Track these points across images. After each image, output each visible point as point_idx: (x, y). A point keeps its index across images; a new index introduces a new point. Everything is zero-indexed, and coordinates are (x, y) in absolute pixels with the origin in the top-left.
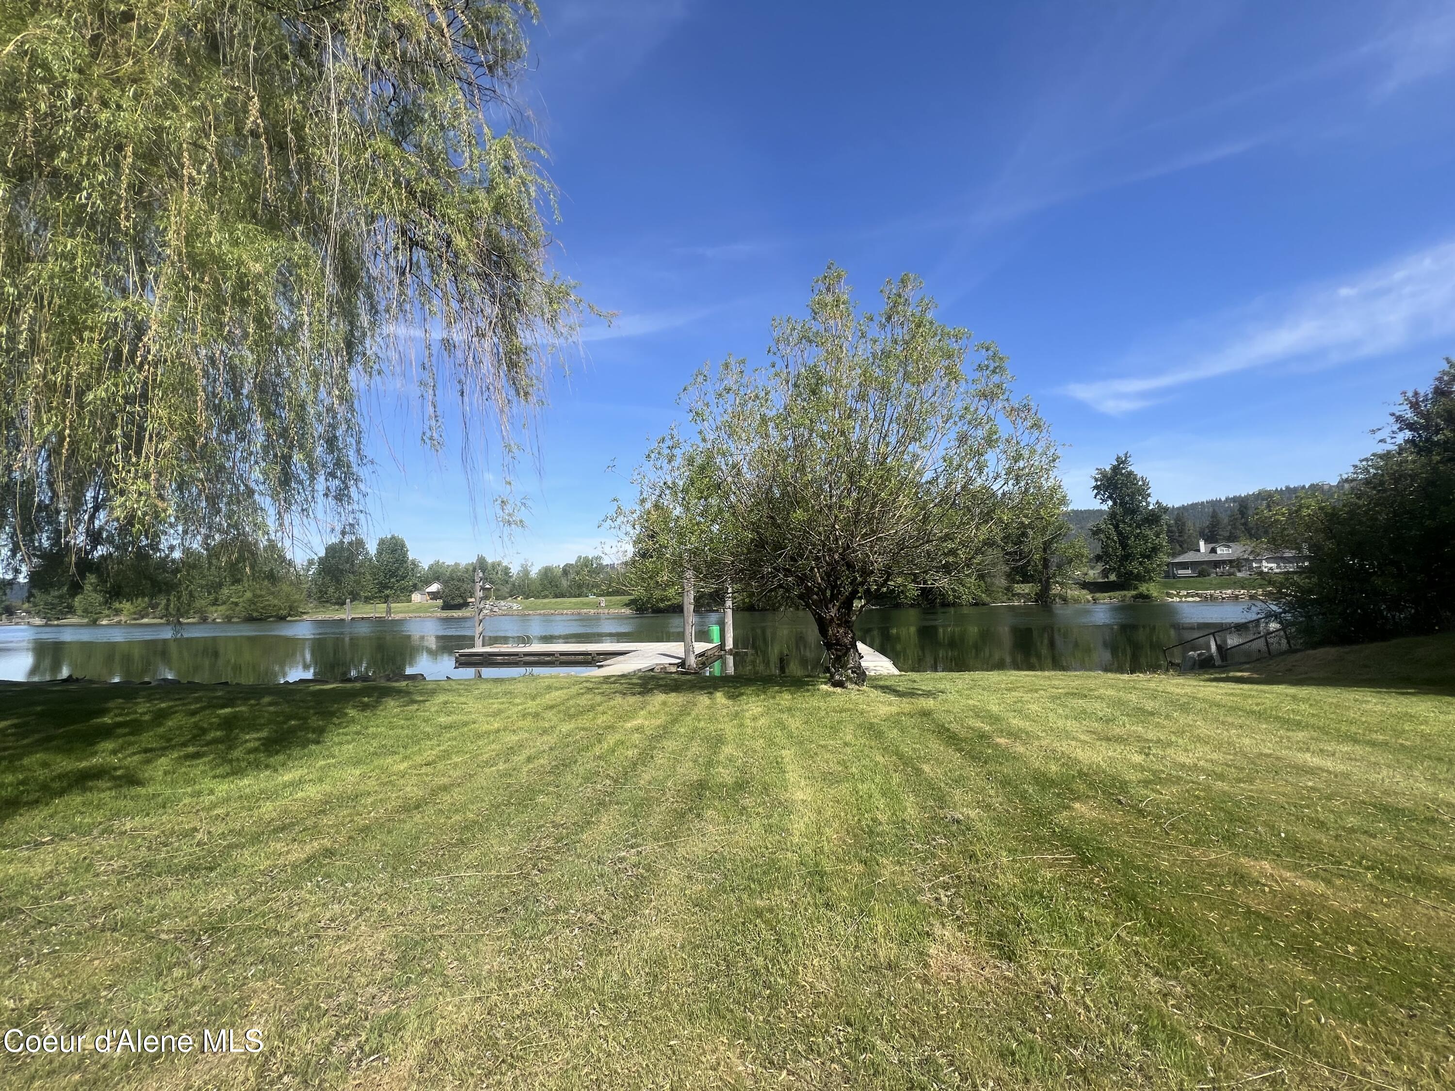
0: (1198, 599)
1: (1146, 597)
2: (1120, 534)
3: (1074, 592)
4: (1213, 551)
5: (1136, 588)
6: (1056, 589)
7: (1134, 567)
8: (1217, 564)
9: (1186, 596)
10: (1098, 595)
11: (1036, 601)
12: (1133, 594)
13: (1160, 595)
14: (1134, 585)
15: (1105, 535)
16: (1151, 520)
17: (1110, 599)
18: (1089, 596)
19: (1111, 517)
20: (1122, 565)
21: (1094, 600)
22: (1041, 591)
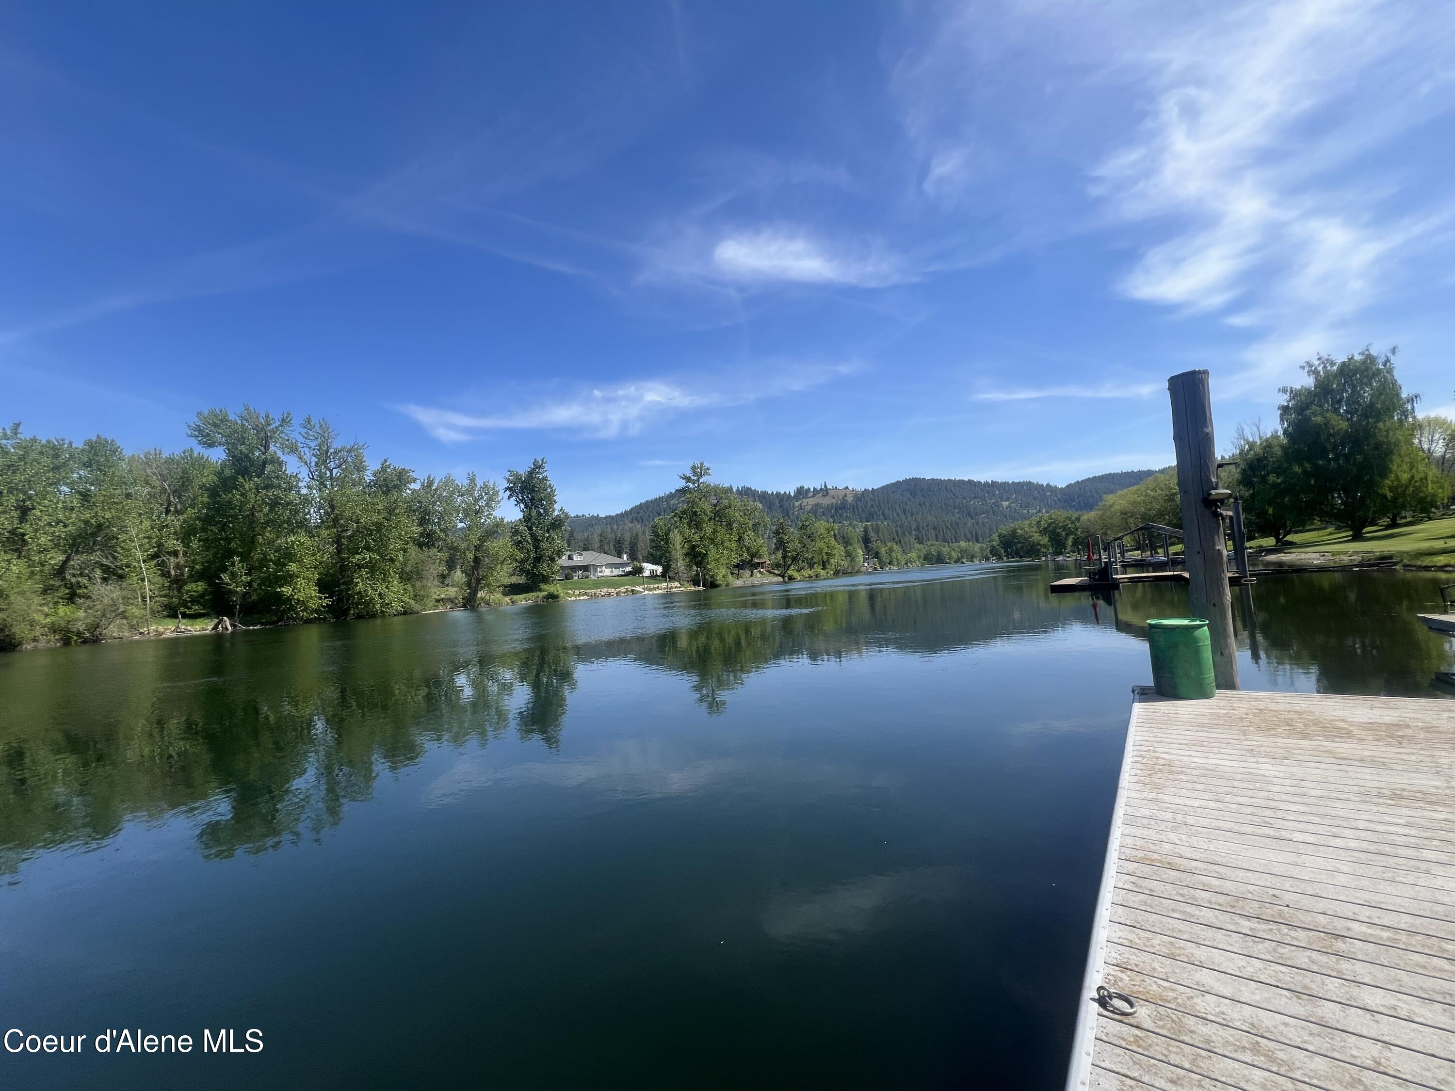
0: (586, 597)
1: (553, 597)
3: (497, 596)
4: (570, 558)
5: (540, 590)
6: (480, 594)
7: (544, 568)
8: (574, 569)
9: (579, 595)
10: (515, 597)
11: (464, 606)
12: (541, 594)
13: (562, 595)
14: (543, 586)
15: (521, 536)
16: (556, 524)
17: (524, 601)
18: (507, 599)
19: (527, 519)
20: (535, 567)
21: (512, 602)
22: (470, 594)
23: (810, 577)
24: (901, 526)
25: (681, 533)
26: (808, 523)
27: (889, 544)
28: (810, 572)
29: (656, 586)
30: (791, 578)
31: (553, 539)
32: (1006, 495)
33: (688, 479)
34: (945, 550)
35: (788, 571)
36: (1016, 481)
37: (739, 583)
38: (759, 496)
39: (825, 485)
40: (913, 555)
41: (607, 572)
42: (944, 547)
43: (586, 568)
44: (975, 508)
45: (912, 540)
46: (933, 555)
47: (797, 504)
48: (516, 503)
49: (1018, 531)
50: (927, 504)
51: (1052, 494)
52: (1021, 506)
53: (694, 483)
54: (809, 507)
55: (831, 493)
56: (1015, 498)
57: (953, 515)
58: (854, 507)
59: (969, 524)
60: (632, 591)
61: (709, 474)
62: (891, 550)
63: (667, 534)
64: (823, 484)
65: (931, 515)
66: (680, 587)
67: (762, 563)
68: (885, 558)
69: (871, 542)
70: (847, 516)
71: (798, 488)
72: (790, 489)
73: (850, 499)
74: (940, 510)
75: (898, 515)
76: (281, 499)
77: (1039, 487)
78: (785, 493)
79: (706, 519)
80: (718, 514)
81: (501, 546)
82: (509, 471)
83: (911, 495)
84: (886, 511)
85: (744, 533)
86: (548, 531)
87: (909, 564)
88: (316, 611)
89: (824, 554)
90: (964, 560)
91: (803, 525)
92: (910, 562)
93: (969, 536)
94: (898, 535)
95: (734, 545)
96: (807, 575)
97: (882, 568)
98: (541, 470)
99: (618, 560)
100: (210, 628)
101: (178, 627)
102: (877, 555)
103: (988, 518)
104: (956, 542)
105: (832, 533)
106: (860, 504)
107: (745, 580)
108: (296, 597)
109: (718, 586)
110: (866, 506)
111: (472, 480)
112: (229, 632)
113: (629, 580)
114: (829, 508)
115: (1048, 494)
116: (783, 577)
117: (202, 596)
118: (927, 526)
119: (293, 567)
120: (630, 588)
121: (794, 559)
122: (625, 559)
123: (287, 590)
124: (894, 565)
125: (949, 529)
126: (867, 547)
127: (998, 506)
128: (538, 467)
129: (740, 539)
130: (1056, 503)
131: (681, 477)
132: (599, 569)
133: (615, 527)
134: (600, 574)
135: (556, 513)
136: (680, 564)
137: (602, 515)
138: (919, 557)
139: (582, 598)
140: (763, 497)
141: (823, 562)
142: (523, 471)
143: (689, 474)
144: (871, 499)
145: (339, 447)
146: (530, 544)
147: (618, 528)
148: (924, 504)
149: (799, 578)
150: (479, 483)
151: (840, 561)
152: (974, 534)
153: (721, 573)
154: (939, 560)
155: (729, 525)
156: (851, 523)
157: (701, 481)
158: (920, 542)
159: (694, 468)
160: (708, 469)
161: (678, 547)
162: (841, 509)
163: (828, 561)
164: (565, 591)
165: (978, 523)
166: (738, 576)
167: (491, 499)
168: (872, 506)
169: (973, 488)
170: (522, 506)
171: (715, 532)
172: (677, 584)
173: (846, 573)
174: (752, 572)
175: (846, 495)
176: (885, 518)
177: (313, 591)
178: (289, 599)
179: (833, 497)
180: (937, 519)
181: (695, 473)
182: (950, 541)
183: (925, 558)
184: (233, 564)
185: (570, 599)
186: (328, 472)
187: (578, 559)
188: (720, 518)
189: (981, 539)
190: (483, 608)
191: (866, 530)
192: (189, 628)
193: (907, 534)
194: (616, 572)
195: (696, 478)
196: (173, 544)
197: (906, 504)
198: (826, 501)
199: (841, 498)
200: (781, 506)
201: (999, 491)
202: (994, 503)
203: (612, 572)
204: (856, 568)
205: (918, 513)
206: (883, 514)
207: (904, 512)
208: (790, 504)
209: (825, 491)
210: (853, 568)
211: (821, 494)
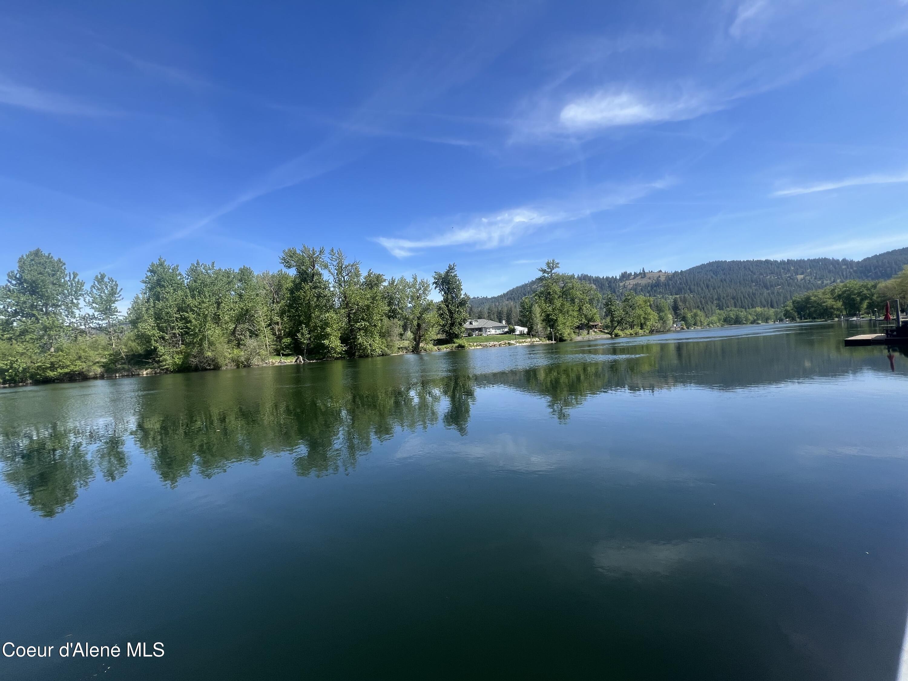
0: (481, 347)
1: (461, 347)
2: (450, 311)
3: (430, 346)
4: (471, 323)
5: (454, 343)
6: (421, 345)
7: (456, 330)
8: (473, 330)
10: (440, 347)
11: (413, 351)
12: (455, 345)
13: (467, 345)
14: (455, 340)
15: (443, 311)
16: (462, 303)
17: (445, 349)
18: (436, 348)
19: (446, 301)
20: (451, 329)
21: (439, 350)
22: (415, 345)
23: (631, 334)
24: (705, 297)
25: (539, 306)
26: (630, 297)
27: (695, 311)
28: (631, 331)
29: (524, 340)
30: (617, 335)
31: (461, 312)
32: (800, 271)
33: (544, 271)
34: (743, 314)
35: (615, 331)
36: (812, 258)
37: (579, 338)
38: (593, 280)
39: (643, 270)
40: (714, 318)
41: (493, 332)
42: (742, 312)
43: (480, 329)
44: (770, 282)
45: (714, 308)
46: (732, 318)
47: (621, 284)
48: (439, 291)
49: (812, 298)
50: (727, 280)
51: (848, 268)
52: (815, 279)
53: (548, 274)
54: (631, 286)
55: (648, 276)
56: (810, 271)
57: (750, 287)
58: (666, 285)
59: (765, 294)
60: (509, 343)
61: (558, 267)
62: (696, 315)
63: (531, 307)
64: (642, 269)
65: (730, 288)
66: (539, 341)
67: (596, 325)
68: (691, 321)
69: (679, 310)
70: (660, 292)
71: (622, 274)
72: (616, 274)
73: (663, 279)
74: (739, 284)
75: (702, 289)
76: (322, 293)
77: (835, 263)
78: (613, 277)
79: (557, 297)
80: (565, 293)
81: (431, 316)
82: (435, 272)
83: (714, 274)
84: (692, 287)
85: (583, 306)
86: (458, 307)
87: (711, 325)
88: (340, 353)
89: (642, 318)
90: (760, 322)
91: (626, 299)
92: (712, 323)
93: (765, 303)
94: (701, 304)
95: (575, 314)
96: (629, 333)
97: (688, 328)
98: (453, 271)
99: (500, 325)
100: (294, 361)
101: (281, 360)
102: (684, 319)
103: (783, 289)
104: (753, 308)
105: (649, 304)
106: (670, 282)
107: (584, 336)
108: (331, 346)
109: (565, 340)
110: (676, 284)
111: (415, 279)
112: (302, 363)
113: (507, 337)
114: (646, 286)
115: (844, 267)
116: (611, 334)
117: (290, 345)
118: (727, 296)
119: (328, 330)
120: (507, 342)
121: (619, 322)
122: (504, 323)
123: (326, 342)
124: (698, 326)
125: (747, 299)
126: (676, 313)
127: (792, 279)
128: (451, 268)
129: (580, 309)
130: (851, 274)
131: (539, 270)
132: (488, 330)
133: (497, 304)
134: (489, 333)
135: (462, 296)
136: (539, 326)
137: (489, 297)
138: (719, 320)
139: (478, 347)
140: (597, 281)
141: (641, 324)
142: (443, 272)
143: (545, 267)
144: (680, 279)
145: (347, 264)
146: (447, 315)
147: (499, 305)
148: (725, 280)
149: (623, 336)
150: (419, 280)
151: (654, 323)
152: (769, 301)
153: (566, 332)
154: (737, 321)
155: (573, 301)
156: (663, 296)
157: (553, 271)
158: (721, 308)
159: (548, 264)
160: (558, 264)
161: (538, 315)
162: (655, 286)
163: (645, 323)
164: (468, 343)
165: (773, 293)
166: (579, 334)
167: (425, 290)
168: (681, 283)
169: (770, 265)
170: (443, 293)
171: (562, 305)
172: (537, 339)
173: (658, 332)
174: (589, 331)
175: (659, 277)
176: (691, 292)
177: (338, 343)
178: (327, 347)
179: (650, 278)
180: (735, 290)
181: (549, 267)
182: (747, 307)
183: (725, 320)
184: (302, 329)
185: (471, 348)
186: (342, 278)
187: (475, 324)
188: (567, 296)
189: (775, 305)
190: (423, 353)
191: (675, 301)
192: (285, 361)
193: (709, 303)
194: (499, 332)
195: (549, 270)
196: (277, 319)
197: (709, 280)
198: (643, 282)
199: (655, 279)
200: (610, 287)
201: (794, 267)
202: (789, 277)
203: (496, 332)
204: (667, 328)
205: (719, 287)
206: (690, 289)
207: (708, 286)
208: (616, 285)
209: (643, 275)
210: (665, 328)
211: (640, 277)
